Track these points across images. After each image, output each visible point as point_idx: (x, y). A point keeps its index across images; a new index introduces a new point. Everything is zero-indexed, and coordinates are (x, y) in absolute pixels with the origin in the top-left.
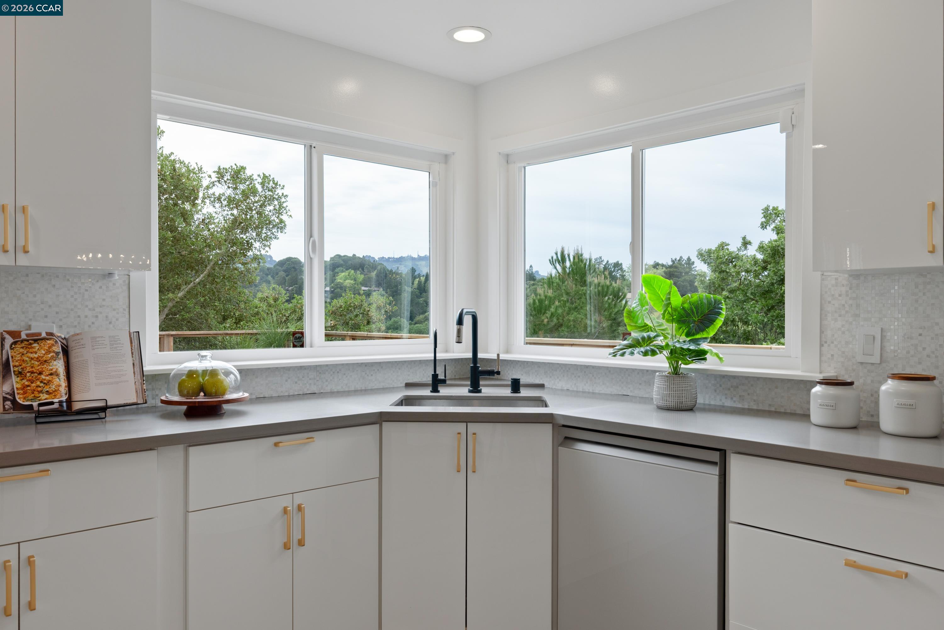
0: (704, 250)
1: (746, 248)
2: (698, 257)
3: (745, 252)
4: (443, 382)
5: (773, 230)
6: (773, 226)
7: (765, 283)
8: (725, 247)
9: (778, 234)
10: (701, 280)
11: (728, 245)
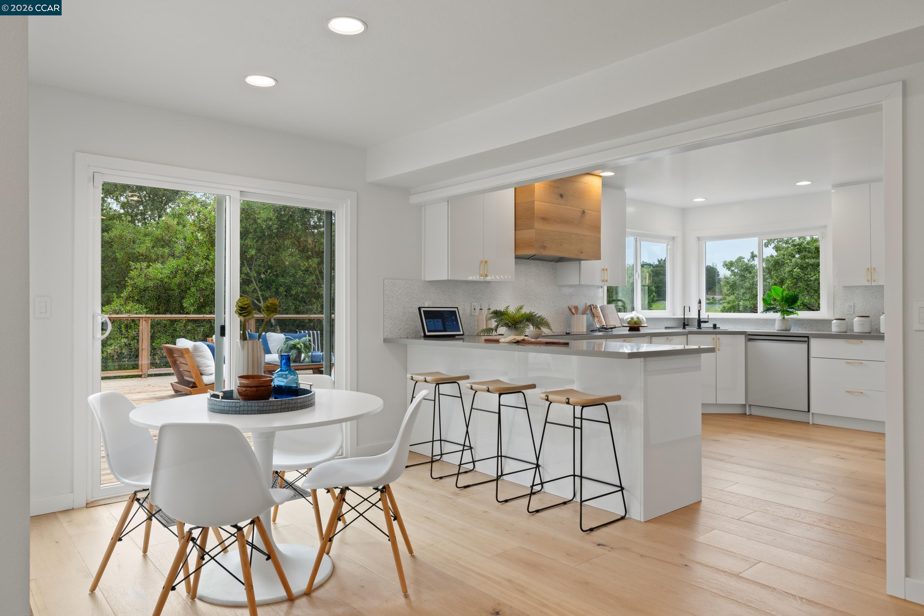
0: (728, 261)
1: (753, 260)
2: (723, 266)
3: (753, 262)
4: (688, 325)
5: (773, 248)
6: (773, 245)
7: (770, 284)
8: (742, 260)
9: (777, 251)
10: (727, 281)
11: (744, 258)
